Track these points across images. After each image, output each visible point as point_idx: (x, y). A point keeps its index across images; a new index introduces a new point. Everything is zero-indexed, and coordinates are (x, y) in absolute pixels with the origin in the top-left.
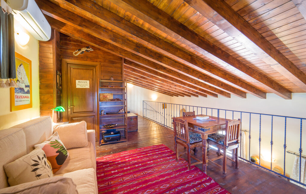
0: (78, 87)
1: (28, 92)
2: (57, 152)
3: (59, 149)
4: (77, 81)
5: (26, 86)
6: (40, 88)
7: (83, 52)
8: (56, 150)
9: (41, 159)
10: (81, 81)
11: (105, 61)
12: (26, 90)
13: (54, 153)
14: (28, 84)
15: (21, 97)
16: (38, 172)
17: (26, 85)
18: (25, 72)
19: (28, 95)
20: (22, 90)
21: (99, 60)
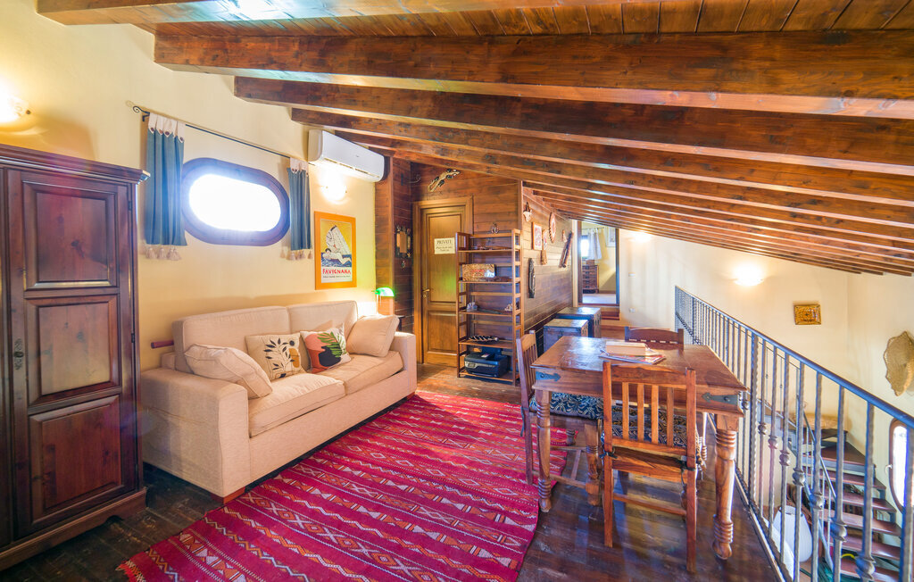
0: (437, 252)
1: (348, 264)
2: (323, 348)
3: (328, 345)
4: (436, 240)
5: (344, 257)
6: (376, 258)
7: (443, 181)
8: (324, 345)
9: (282, 343)
10: (441, 240)
11: (481, 191)
12: (343, 261)
13: (318, 347)
14: (349, 252)
15: (334, 271)
16: (270, 354)
17: (345, 254)
18: (341, 237)
19: (350, 269)
20: (336, 261)
21: (469, 191)
